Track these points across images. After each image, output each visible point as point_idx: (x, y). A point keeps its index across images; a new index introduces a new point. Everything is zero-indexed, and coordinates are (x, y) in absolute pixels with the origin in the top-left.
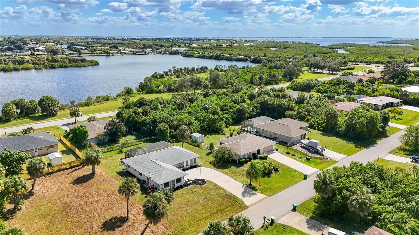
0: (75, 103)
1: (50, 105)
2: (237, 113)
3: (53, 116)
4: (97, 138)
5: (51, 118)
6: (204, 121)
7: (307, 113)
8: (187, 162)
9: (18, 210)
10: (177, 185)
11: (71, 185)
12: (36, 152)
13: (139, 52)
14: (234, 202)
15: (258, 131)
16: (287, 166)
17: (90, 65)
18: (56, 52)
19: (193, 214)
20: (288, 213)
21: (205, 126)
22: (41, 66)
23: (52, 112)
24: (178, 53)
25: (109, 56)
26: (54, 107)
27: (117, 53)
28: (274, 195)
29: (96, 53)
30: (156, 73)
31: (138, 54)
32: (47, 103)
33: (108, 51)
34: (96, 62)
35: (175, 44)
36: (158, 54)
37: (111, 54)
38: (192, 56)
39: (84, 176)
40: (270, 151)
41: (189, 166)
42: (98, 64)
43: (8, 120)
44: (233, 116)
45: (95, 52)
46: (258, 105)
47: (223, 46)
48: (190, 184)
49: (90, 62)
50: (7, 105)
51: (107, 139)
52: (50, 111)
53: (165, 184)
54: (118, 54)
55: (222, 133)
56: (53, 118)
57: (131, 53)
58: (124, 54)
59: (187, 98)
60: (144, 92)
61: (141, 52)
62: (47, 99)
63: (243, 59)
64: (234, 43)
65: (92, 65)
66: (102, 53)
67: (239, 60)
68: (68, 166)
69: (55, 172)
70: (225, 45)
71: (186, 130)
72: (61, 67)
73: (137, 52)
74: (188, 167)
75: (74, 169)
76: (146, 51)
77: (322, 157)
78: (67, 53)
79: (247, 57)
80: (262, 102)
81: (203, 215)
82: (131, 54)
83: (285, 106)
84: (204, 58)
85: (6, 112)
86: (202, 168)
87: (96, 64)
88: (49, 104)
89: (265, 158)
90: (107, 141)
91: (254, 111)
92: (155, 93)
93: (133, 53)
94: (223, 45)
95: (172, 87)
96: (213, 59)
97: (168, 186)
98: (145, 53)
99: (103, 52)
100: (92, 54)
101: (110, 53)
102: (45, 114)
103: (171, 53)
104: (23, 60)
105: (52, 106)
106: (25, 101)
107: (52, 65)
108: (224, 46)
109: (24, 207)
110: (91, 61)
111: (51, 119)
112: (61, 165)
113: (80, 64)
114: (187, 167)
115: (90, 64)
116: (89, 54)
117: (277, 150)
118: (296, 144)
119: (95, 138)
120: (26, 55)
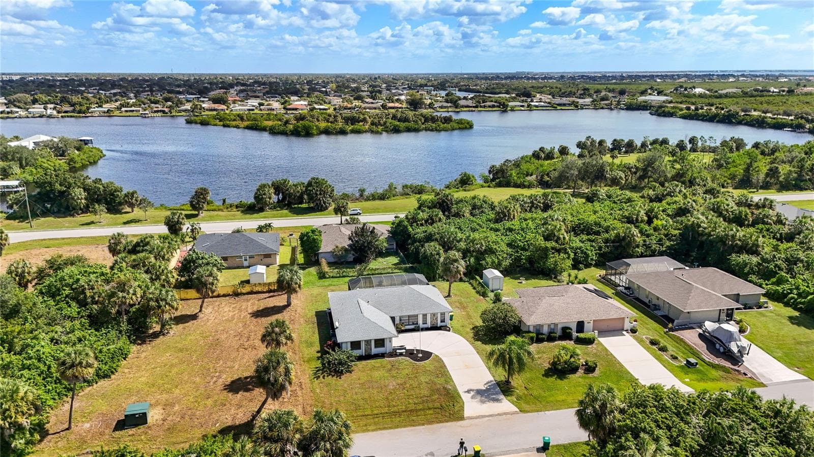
0: (366, 193)
1: (318, 193)
2: (613, 242)
3: (321, 211)
4: (334, 252)
5: (318, 213)
6: (524, 249)
7: (784, 266)
8: (425, 316)
9: (164, 335)
10: (374, 351)
11: (249, 316)
12: (246, 260)
13: (564, 105)
14: (448, 404)
15: (631, 286)
16: (622, 366)
17: (456, 129)
18: (418, 103)
19: (361, 402)
20: (527, 450)
21: (523, 259)
22: (380, 128)
23: (320, 204)
24: (647, 106)
25: (505, 111)
26: (325, 197)
27: (522, 106)
28: (536, 413)
29: (485, 107)
30: (542, 149)
31: (561, 109)
32: (314, 189)
33: (504, 103)
34: (468, 123)
35: (651, 88)
36: (602, 108)
37: (509, 109)
38: (670, 115)
39: (275, 307)
40: (614, 331)
41: (429, 325)
42: (471, 127)
43: (261, 210)
44: (603, 250)
45: (483, 104)
46: (677, 232)
47: (770, 91)
48: (401, 354)
49: (458, 123)
50: (263, 186)
51: (351, 258)
52: (318, 202)
53: (352, 343)
54: (522, 109)
55: (555, 278)
56: (320, 213)
57: (548, 106)
58: (535, 108)
59: (540, 202)
60: (494, 183)
61: (569, 104)
62: (316, 183)
63: (791, 126)
64: (805, 86)
65: (460, 128)
66: (494, 106)
67: (779, 126)
68: (266, 289)
69: (244, 294)
70: (775, 90)
71: (456, 261)
72: (409, 130)
73: (559, 105)
74: (425, 326)
75: (272, 294)
76: (578, 102)
77: (733, 367)
78: (435, 106)
79: (803, 121)
80: (686, 227)
81: (374, 409)
82: (548, 108)
83: (733, 241)
84: (697, 119)
85: (258, 197)
86: (450, 333)
87: (468, 126)
88: (317, 190)
89: (589, 341)
90: (351, 259)
91: (662, 245)
92: (513, 187)
93: (552, 107)
94: (772, 89)
95: (546, 178)
96: (718, 122)
97: (359, 348)
98: (577, 106)
99: (496, 104)
100: (476, 107)
101: (507, 106)
102: (312, 205)
103: (630, 108)
104: (359, 117)
105: (320, 194)
106: (288, 183)
107: (395, 126)
108: (773, 92)
109: (172, 332)
110: (460, 122)
111: (317, 215)
112: (255, 284)
113: (439, 126)
114: (421, 326)
115: (456, 125)
116: (471, 107)
117: (633, 331)
118: (694, 327)
119: (331, 252)
120: (375, 108)
